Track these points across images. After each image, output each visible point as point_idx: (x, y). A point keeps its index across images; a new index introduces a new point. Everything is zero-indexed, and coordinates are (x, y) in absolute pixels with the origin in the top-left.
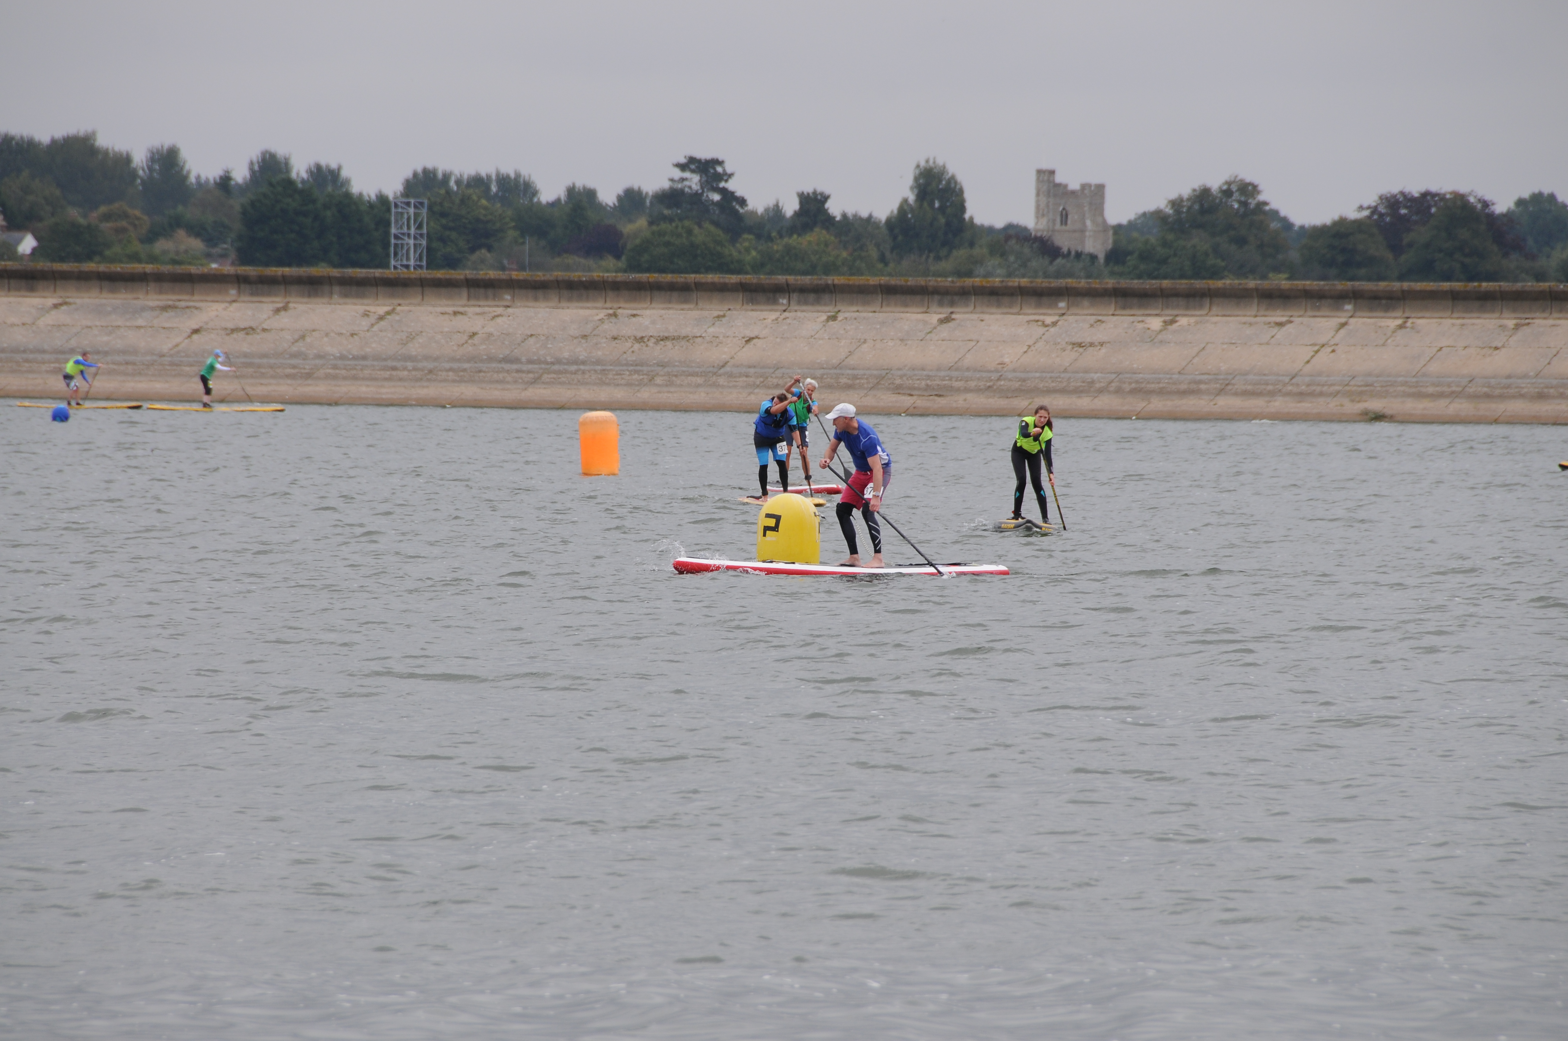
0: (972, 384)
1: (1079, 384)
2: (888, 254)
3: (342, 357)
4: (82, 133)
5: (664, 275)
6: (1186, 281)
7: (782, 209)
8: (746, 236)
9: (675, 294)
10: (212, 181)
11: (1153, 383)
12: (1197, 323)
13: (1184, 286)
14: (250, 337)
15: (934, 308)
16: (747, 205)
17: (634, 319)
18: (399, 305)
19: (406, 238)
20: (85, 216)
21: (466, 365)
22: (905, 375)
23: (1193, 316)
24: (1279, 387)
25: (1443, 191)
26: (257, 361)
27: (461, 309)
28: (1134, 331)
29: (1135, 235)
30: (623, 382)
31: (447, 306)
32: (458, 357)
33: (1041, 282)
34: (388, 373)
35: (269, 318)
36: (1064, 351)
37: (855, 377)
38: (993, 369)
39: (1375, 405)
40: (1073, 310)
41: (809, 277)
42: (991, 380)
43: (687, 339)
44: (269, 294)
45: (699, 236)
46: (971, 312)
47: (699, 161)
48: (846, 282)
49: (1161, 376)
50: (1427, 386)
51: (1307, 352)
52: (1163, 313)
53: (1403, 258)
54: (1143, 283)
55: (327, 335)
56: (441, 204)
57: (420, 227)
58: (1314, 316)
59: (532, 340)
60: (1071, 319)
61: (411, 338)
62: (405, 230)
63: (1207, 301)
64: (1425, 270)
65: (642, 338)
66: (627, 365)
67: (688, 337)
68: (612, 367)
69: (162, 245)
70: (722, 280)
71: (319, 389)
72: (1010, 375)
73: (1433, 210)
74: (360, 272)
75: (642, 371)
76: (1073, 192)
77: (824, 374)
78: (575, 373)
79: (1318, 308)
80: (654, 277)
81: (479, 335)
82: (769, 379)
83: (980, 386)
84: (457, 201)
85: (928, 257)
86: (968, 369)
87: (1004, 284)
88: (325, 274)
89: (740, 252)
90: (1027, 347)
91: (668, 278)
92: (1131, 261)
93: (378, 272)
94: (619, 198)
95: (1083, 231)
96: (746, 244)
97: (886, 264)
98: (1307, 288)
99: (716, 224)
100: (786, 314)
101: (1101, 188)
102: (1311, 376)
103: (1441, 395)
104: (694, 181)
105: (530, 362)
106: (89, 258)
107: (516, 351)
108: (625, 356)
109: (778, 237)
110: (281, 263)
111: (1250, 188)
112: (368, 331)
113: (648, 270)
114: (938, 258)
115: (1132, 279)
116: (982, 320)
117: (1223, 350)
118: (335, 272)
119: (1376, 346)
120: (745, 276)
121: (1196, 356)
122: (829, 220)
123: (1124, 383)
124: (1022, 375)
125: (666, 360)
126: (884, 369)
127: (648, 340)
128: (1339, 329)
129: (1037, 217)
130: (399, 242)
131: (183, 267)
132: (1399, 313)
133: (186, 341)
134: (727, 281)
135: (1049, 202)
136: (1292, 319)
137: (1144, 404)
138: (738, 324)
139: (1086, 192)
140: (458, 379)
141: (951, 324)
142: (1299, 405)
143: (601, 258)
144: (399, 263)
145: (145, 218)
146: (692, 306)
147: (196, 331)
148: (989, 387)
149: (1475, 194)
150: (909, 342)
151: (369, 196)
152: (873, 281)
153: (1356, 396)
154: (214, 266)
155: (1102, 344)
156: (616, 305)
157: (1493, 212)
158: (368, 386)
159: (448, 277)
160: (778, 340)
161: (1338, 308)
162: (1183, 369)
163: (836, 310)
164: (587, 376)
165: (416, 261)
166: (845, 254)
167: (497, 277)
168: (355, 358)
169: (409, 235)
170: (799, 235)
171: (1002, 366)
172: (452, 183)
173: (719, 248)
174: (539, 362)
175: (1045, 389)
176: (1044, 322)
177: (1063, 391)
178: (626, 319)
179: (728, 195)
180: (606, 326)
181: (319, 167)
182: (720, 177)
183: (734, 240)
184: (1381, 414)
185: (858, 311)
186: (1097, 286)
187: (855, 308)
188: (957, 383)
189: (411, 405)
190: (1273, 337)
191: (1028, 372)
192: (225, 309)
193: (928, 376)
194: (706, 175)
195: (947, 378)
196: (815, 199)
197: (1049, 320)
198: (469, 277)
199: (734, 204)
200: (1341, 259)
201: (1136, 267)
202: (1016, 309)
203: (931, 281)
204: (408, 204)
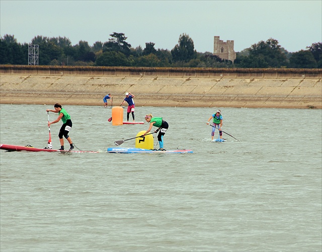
0: (196, 98)
1: (226, 98)
2: (172, 61)
3: (14, 90)
6: (257, 68)
7: (141, 48)
8: (131, 55)
9: (110, 72)
11: (247, 98)
12: (260, 80)
13: (256, 70)
15: (185, 76)
16: (131, 47)
17: (98, 79)
18: (31, 75)
19: (33, 56)
21: (50, 93)
22: (176, 95)
23: (259, 78)
24: (284, 99)
27: (49, 77)
28: (242, 83)
30: (95, 97)
31: (44, 75)
32: (48, 90)
33: (216, 69)
34: (27, 95)
36: (222, 88)
37: (162, 96)
38: (201, 94)
39: (311, 104)
40: (224, 77)
41: (149, 67)
42: (201, 97)
45: (117, 55)
46: (195, 77)
47: (117, 34)
48: (160, 69)
49: (250, 96)
51: (292, 89)
52: (250, 77)
53: (319, 61)
54: (244, 69)
55: (10, 84)
56: (43, 46)
57: (37, 53)
58: (293, 78)
59: (69, 86)
60: (224, 79)
61: (34, 85)
62: (32, 54)
63: (263, 74)
66: (96, 92)
67: (114, 85)
68: (92, 93)
70: (124, 68)
71: (8, 99)
72: (207, 95)
74: (20, 66)
75: (101, 94)
76: (225, 43)
77: (153, 95)
78: (81, 95)
79: (295, 76)
80: (104, 67)
81: (54, 84)
82: (137, 97)
83: (198, 99)
84: (47, 45)
85: (183, 61)
86: (194, 94)
87: (205, 69)
88: (9, 66)
89: (129, 60)
90: (211, 88)
91: (108, 67)
92: (241, 62)
93: (24, 66)
94: (94, 45)
95: (228, 54)
96: (131, 58)
97: (171, 64)
98: (292, 70)
99: (122, 52)
100: (142, 78)
101: (233, 41)
102: (293, 96)
104: (116, 40)
105: (68, 92)
107: (64, 89)
108: (96, 90)
109: (140, 56)
111: (275, 41)
112: (22, 83)
113: (102, 65)
114: (186, 62)
115: (242, 68)
116: (198, 80)
117: (268, 88)
118: (12, 66)
119: (311, 87)
120: (131, 67)
121: (260, 90)
122: (154, 51)
123: (239, 98)
124: (210, 96)
125: (108, 91)
126: (171, 94)
127: (102, 86)
128: (301, 82)
129: (214, 50)
130: (31, 57)
132: (318, 78)
135: (218, 46)
136: (287, 79)
137: (245, 104)
138: (128, 81)
139: (229, 43)
140: (47, 97)
141: (190, 81)
142: (289, 104)
143: (89, 62)
144: (31, 63)
146: (115, 76)
148: (201, 99)
150: (178, 86)
151: (22, 44)
152: (167, 68)
153: (305, 101)
155: (233, 87)
156: (93, 75)
158: (22, 99)
159: (44, 67)
160: (140, 85)
161: (301, 76)
162: (256, 94)
163: (157, 77)
164: (85, 96)
165: (35, 63)
167: (59, 67)
168: (18, 91)
170: (146, 55)
171: (204, 93)
172: (46, 40)
173: (123, 59)
174: (71, 92)
175: (217, 99)
176: (216, 80)
177: (221, 100)
178: (96, 79)
179: (126, 44)
180: (90, 81)
181: (7, 35)
182: (123, 38)
183: (127, 57)
184: (313, 107)
186: (232, 70)
187: (162, 76)
188: (191, 98)
189: (34, 104)
190: (282, 84)
191: (212, 95)
193: (183, 96)
194: (119, 38)
195: (188, 96)
196: (151, 45)
197: (218, 80)
198: (51, 67)
199: (127, 46)
200: (301, 62)
201: (243, 64)
202: (208, 77)
203: (184, 69)
204: (33, 46)
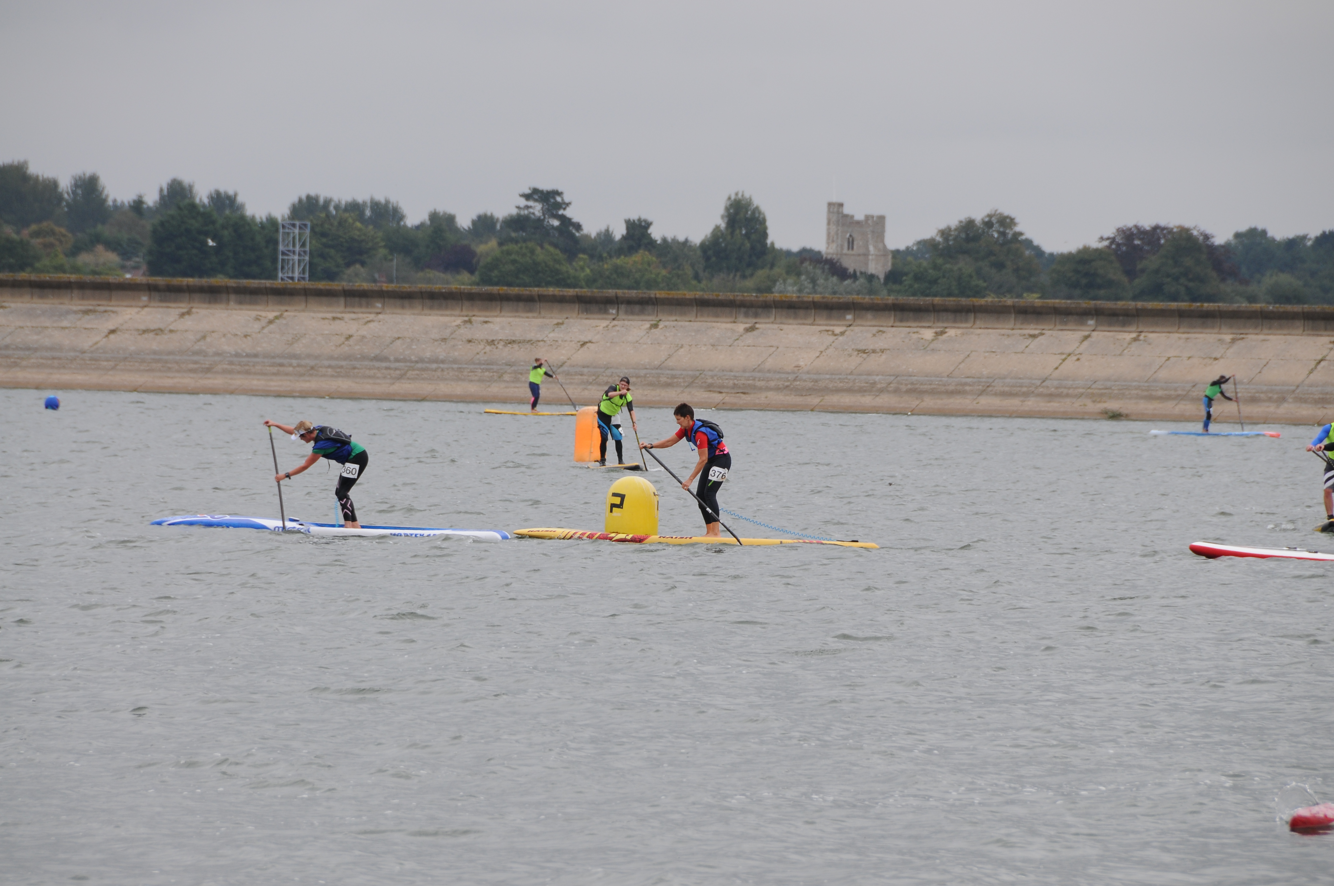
0: (772, 384)
1: (863, 385)
2: (701, 274)
3: (237, 355)
4: (16, 163)
5: (512, 288)
6: (954, 299)
7: (612, 233)
8: (581, 256)
9: (521, 304)
10: (126, 204)
11: (925, 384)
12: (963, 334)
13: (952, 303)
14: (158, 337)
15: (741, 318)
16: (582, 230)
17: (486, 325)
18: (287, 311)
19: (291, 254)
20: (18, 233)
21: (343, 363)
22: (716, 375)
23: (958, 328)
24: (1032, 389)
25: (1171, 225)
26: (165, 357)
27: (339, 315)
28: (910, 340)
29: (910, 258)
30: (476, 378)
31: (328, 312)
32: (336, 356)
33: (831, 298)
34: (276, 368)
35: (175, 321)
36: (851, 356)
37: (674, 377)
38: (790, 371)
39: (1114, 405)
40: (859, 322)
41: (635, 291)
42: (789, 381)
43: (532, 342)
44: (175, 301)
45: (541, 255)
46: (772, 323)
47: (542, 192)
48: (667, 296)
49: (933, 378)
50: (1157, 390)
51: (1056, 360)
52: (934, 325)
53: (1137, 281)
54: (918, 299)
55: (224, 335)
56: (322, 225)
57: (303, 245)
58: (1062, 330)
59: (399, 342)
60: (857, 329)
61: (296, 339)
62: (291, 248)
63: (972, 315)
64: (1156, 291)
65: (493, 341)
66: (480, 364)
67: (531, 340)
68: (466, 366)
69: (84, 258)
70: (561, 293)
71: (218, 381)
72: (805, 377)
73: (1162, 241)
74: (254, 283)
75: (492, 369)
76: (858, 223)
77: (647, 374)
78: (435, 370)
79: (1066, 323)
80: (504, 290)
81: (354, 338)
82: (601, 377)
83: (779, 385)
84: (336, 223)
85: (735, 275)
86: (769, 371)
87: (800, 299)
88: (223, 284)
89: (576, 270)
90: (820, 353)
91: (515, 290)
92: (907, 280)
93: (268, 283)
94: (474, 222)
95: (866, 255)
96: (581, 263)
97: (699, 282)
98: (1056, 305)
99: (556, 246)
100: (615, 322)
101: (882, 219)
102: (1059, 380)
103: (1168, 398)
104: (537, 209)
105: (397, 360)
106: (22, 268)
107: (385, 351)
108: (478, 356)
109: (608, 257)
110: (185, 275)
111: (1008, 220)
112: (259, 332)
113: (497, 284)
114: (744, 277)
115: (908, 296)
116: (781, 330)
117: (985, 357)
118: (232, 283)
119: (1115, 355)
120: (581, 290)
121: (963, 362)
122: (650, 244)
123: (902, 384)
124: (815, 377)
125: (513, 360)
126: (698, 370)
127: (498, 343)
128: (1083, 341)
129: (828, 243)
130: (286, 257)
131: (102, 277)
132: (1133, 328)
133: (104, 340)
134: (565, 294)
135: (838, 230)
136: (1044, 332)
137: (917, 402)
138: (575, 330)
139: (870, 222)
140: (336, 374)
141: (755, 333)
142: (1049, 404)
143: (458, 273)
144: (286, 275)
145: (70, 235)
146: (535, 315)
147: (113, 332)
148: (787, 386)
149: (1198, 229)
150: (720, 348)
151: (261, 218)
152: (689, 295)
153: (1096, 397)
154: (128, 276)
155: (882, 351)
156: (471, 313)
157: (1213, 243)
158: (258, 380)
159: (328, 287)
160: (608, 344)
161: (1083, 323)
162: (951, 373)
163: (658, 319)
164: (445, 373)
165: (300, 273)
166: (664, 272)
167: (370, 288)
168: (248, 356)
169: (294, 252)
170: (626, 256)
171: (798, 368)
172: (332, 208)
173: (557, 266)
174: (405, 360)
175: (834, 388)
176: (833, 332)
177: (850, 391)
178: (480, 325)
179: (566, 221)
180: (462, 331)
181: (218, 193)
182: (559, 206)
183: (570, 259)
184: (1118, 413)
185: (676, 320)
186: (879, 302)
187: (674, 318)
188: (759, 383)
189: (294, 397)
190: (1027, 347)
191: (820, 374)
192: (138, 313)
193: (735, 376)
194: (547, 204)
195: (751, 378)
196: (640, 225)
197: (838, 330)
198: (346, 288)
199: (571, 228)
200: (1084, 281)
201: (911, 286)
202: (810, 321)
203: (739, 296)
204: (294, 225)
